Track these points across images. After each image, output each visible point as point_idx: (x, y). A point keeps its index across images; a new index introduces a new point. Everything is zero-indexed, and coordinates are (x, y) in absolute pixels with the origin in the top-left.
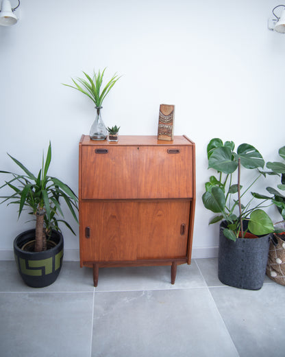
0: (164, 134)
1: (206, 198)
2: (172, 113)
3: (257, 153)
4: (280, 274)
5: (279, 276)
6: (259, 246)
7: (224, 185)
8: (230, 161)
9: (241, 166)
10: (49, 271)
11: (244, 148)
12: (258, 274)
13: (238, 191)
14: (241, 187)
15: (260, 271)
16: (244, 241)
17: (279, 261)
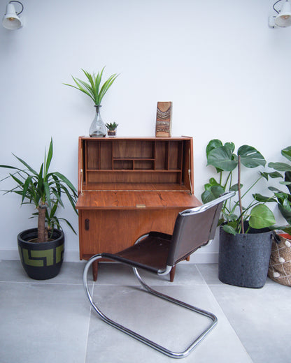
0: (162, 131)
1: (205, 196)
2: (170, 109)
3: (259, 155)
4: (283, 274)
5: (282, 277)
6: (260, 242)
7: (224, 188)
8: (230, 161)
9: (242, 165)
10: (50, 262)
11: (245, 149)
12: (259, 271)
13: (239, 190)
14: (242, 185)
15: (262, 269)
16: (244, 237)
17: (282, 260)
